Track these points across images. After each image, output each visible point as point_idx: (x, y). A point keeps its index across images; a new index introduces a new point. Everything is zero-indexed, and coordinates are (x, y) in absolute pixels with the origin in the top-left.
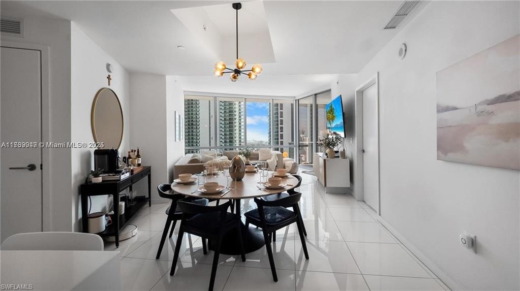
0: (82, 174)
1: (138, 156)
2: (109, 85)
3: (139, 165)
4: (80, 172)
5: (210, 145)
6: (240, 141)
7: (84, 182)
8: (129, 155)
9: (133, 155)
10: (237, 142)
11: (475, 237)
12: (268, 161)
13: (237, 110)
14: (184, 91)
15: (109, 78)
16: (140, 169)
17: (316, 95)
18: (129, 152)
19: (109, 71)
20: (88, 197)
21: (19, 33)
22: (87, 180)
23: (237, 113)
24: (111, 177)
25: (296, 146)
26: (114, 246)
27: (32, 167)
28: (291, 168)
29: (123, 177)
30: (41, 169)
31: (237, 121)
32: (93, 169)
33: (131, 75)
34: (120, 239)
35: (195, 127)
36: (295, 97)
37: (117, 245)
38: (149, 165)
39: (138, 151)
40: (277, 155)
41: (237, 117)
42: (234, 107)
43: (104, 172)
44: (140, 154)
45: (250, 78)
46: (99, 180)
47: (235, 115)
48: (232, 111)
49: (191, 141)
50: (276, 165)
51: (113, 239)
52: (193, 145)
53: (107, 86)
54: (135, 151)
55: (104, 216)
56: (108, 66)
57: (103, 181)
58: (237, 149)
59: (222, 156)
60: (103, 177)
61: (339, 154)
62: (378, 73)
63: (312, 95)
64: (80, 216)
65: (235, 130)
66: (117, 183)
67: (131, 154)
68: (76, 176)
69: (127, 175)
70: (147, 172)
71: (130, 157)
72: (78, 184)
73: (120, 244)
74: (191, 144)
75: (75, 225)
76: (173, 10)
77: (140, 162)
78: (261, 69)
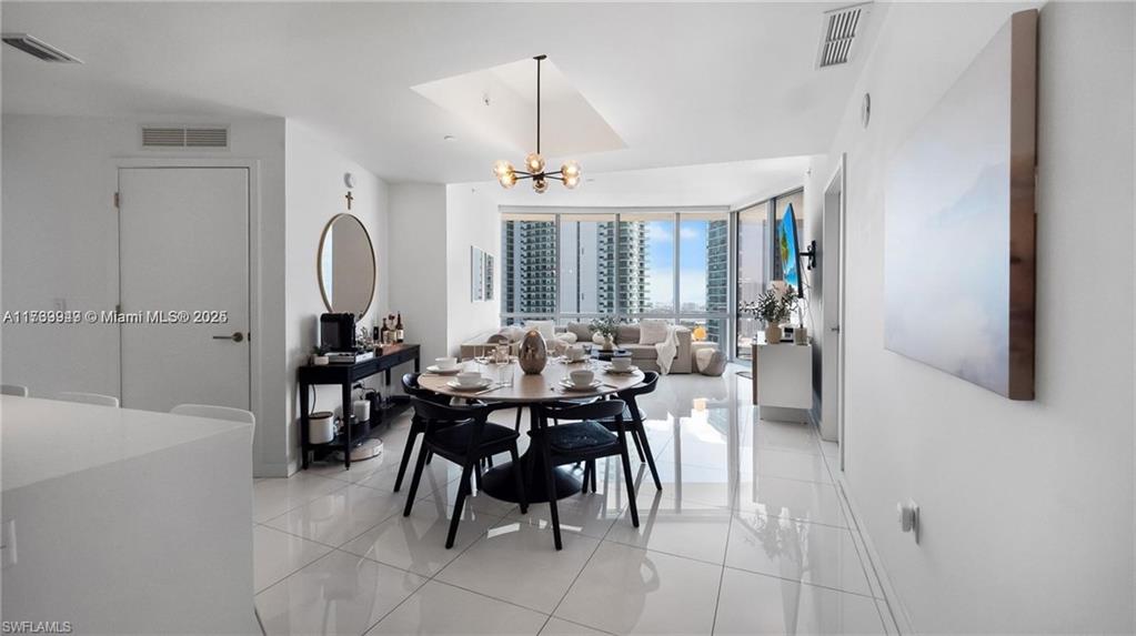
0: (303, 350)
1: (399, 327)
2: (349, 208)
3: (400, 341)
4: (299, 346)
5: (578, 311)
6: (642, 303)
7: (305, 363)
8: (385, 325)
9: (392, 325)
10: (635, 304)
11: (918, 509)
12: (657, 346)
13: (636, 235)
14: (500, 206)
15: (349, 197)
16: (397, 348)
17: (774, 199)
18: (385, 320)
19: (350, 186)
20: (310, 386)
21: (225, 145)
22: (310, 360)
23: (635, 243)
24: (341, 357)
25: (731, 316)
26: (344, 467)
27: (238, 337)
28: (707, 363)
29: (359, 359)
30: (249, 339)
31: (635, 259)
32: (319, 344)
33: (391, 188)
34: (353, 457)
35: (548, 273)
36: (729, 207)
37: (348, 466)
38: (417, 343)
39: (399, 319)
40: (679, 334)
41: (635, 251)
42: (629, 228)
43: (333, 350)
44: (402, 322)
45: (565, 184)
46: (324, 360)
47: (631, 247)
48: (626, 238)
49: (541, 301)
50: (674, 355)
51: (342, 455)
52: (544, 311)
53: (345, 210)
54: (393, 318)
55: (331, 419)
56: (347, 177)
57: (330, 363)
58: (635, 320)
59: (566, 332)
60: (330, 357)
61: (792, 337)
62: (845, 156)
63: (764, 202)
64: (298, 415)
65: (631, 279)
66: (346, 368)
67: (388, 322)
68: (293, 353)
69: (370, 356)
70: (412, 354)
71: (385, 328)
72: (296, 366)
73: (352, 465)
74: (541, 308)
75: (291, 425)
76: (418, 86)
77: (401, 337)
78: (579, 168)
